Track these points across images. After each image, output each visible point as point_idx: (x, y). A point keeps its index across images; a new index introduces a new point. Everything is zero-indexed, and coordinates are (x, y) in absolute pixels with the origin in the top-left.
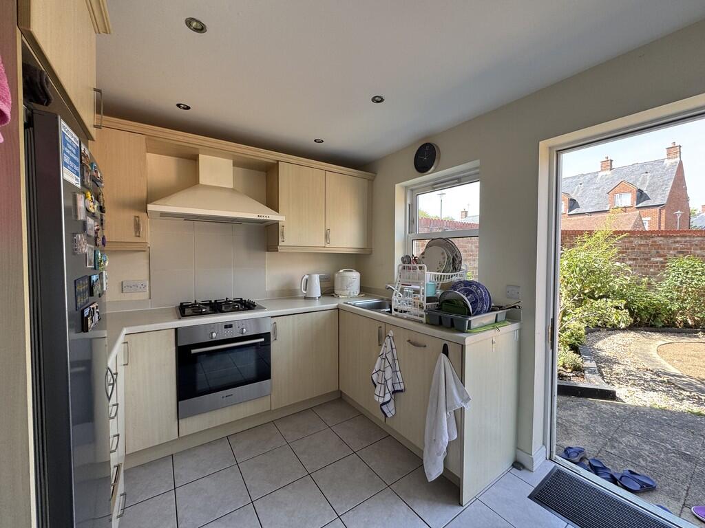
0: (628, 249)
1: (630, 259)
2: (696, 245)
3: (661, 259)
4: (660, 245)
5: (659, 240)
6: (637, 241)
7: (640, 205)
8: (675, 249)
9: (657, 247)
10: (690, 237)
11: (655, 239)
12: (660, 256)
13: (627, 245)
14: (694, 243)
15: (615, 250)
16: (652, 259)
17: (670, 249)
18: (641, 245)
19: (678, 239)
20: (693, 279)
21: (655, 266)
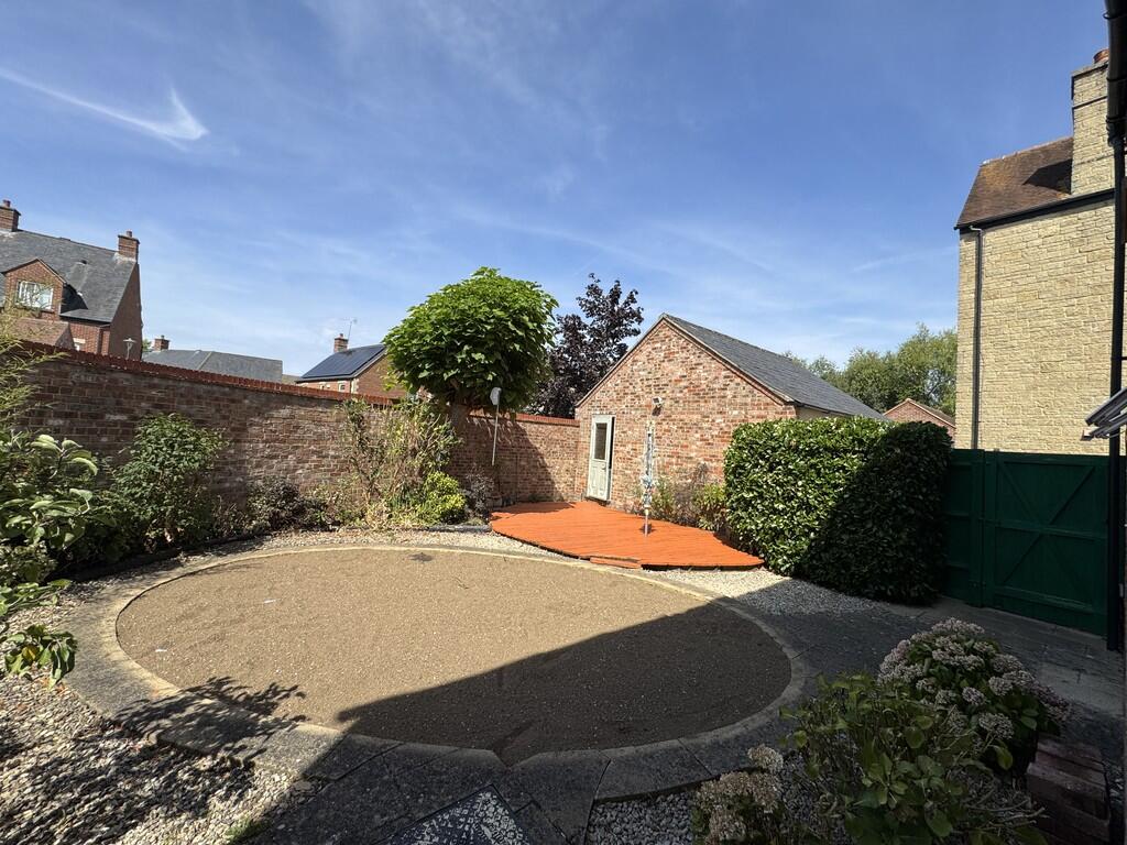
0: (55, 390)
1: (58, 415)
2: (182, 395)
3: (124, 418)
4: (125, 388)
5: (124, 379)
6: (76, 376)
7: (68, 314)
8: (150, 399)
9: (117, 393)
10: (175, 379)
11: (115, 375)
12: (122, 411)
13: (55, 381)
14: (179, 391)
15: (23, 392)
16: (107, 416)
17: (141, 398)
18: (86, 385)
19: (156, 381)
20: (181, 458)
21: (112, 432)
